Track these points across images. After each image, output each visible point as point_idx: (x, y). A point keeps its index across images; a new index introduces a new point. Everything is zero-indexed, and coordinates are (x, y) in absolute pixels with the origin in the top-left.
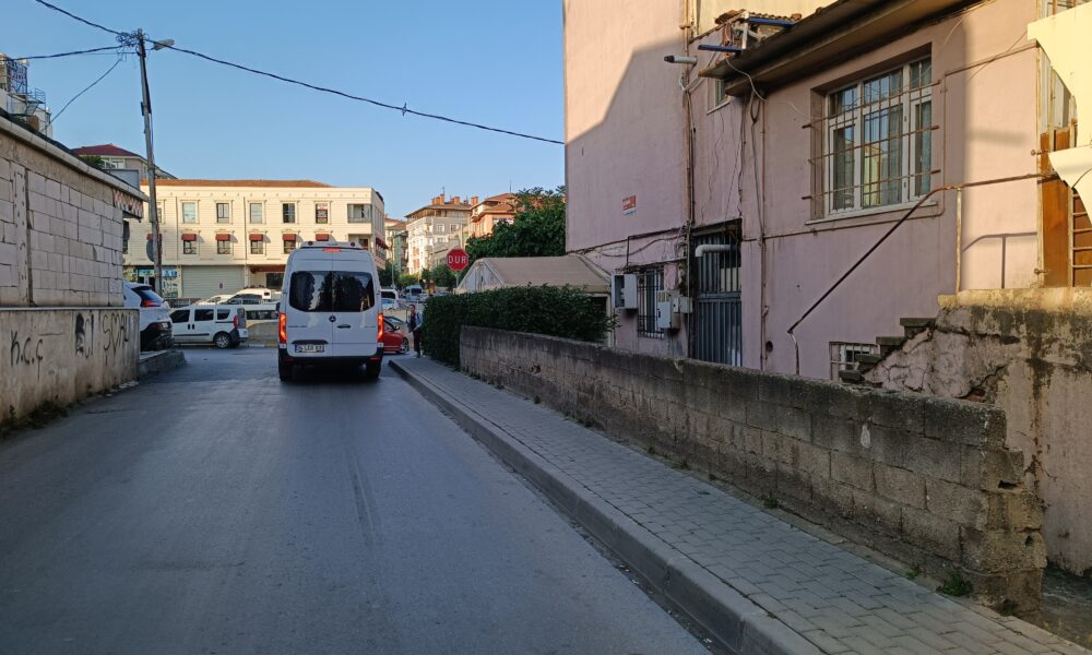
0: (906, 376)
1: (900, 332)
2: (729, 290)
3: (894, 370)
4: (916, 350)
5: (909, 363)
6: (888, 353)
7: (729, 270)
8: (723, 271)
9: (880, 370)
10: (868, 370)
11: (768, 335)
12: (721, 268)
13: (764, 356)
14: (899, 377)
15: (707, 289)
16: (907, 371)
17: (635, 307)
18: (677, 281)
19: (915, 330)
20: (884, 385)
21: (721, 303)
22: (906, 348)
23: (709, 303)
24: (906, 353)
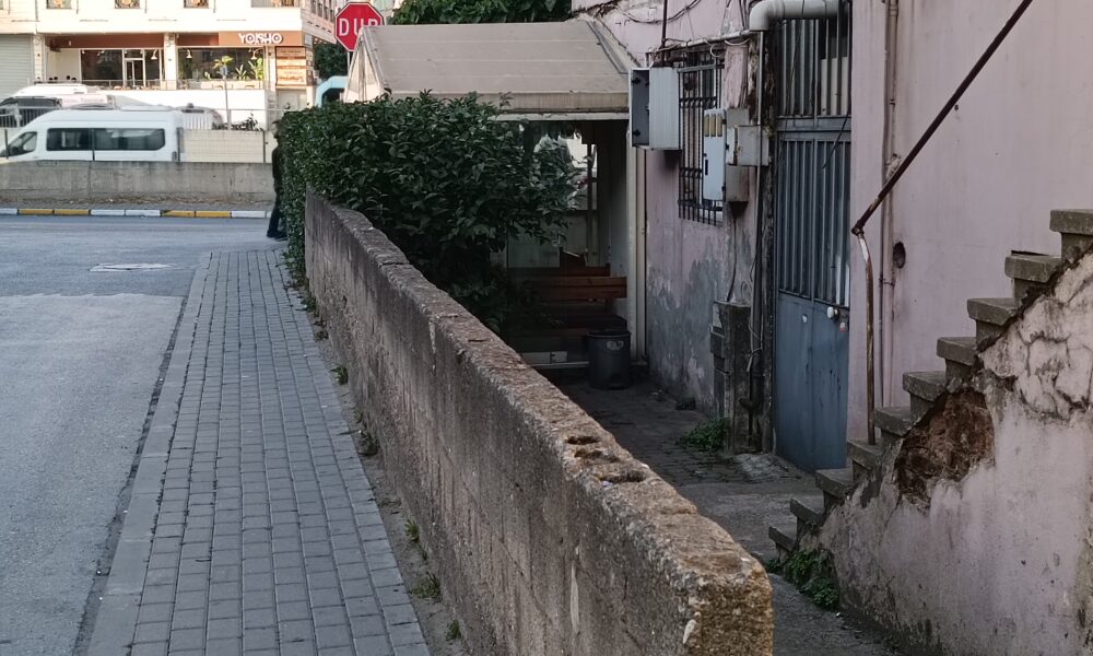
0: (1060, 366)
1: (1051, 245)
2: (834, 112)
3: (1038, 346)
4: (1079, 298)
5: (1067, 329)
6: (1028, 303)
7: (835, 61)
8: (825, 62)
9: (1014, 344)
10: (991, 343)
11: (897, 228)
12: (822, 56)
13: (887, 278)
14: (1046, 368)
15: (797, 111)
16: (1060, 351)
17: (675, 146)
18: (745, 87)
19: (1081, 244)
20: (1019, 385)
21: (821, 143)
22: (1062, 292)
23: (800, 143)
24: (1061, 305)
